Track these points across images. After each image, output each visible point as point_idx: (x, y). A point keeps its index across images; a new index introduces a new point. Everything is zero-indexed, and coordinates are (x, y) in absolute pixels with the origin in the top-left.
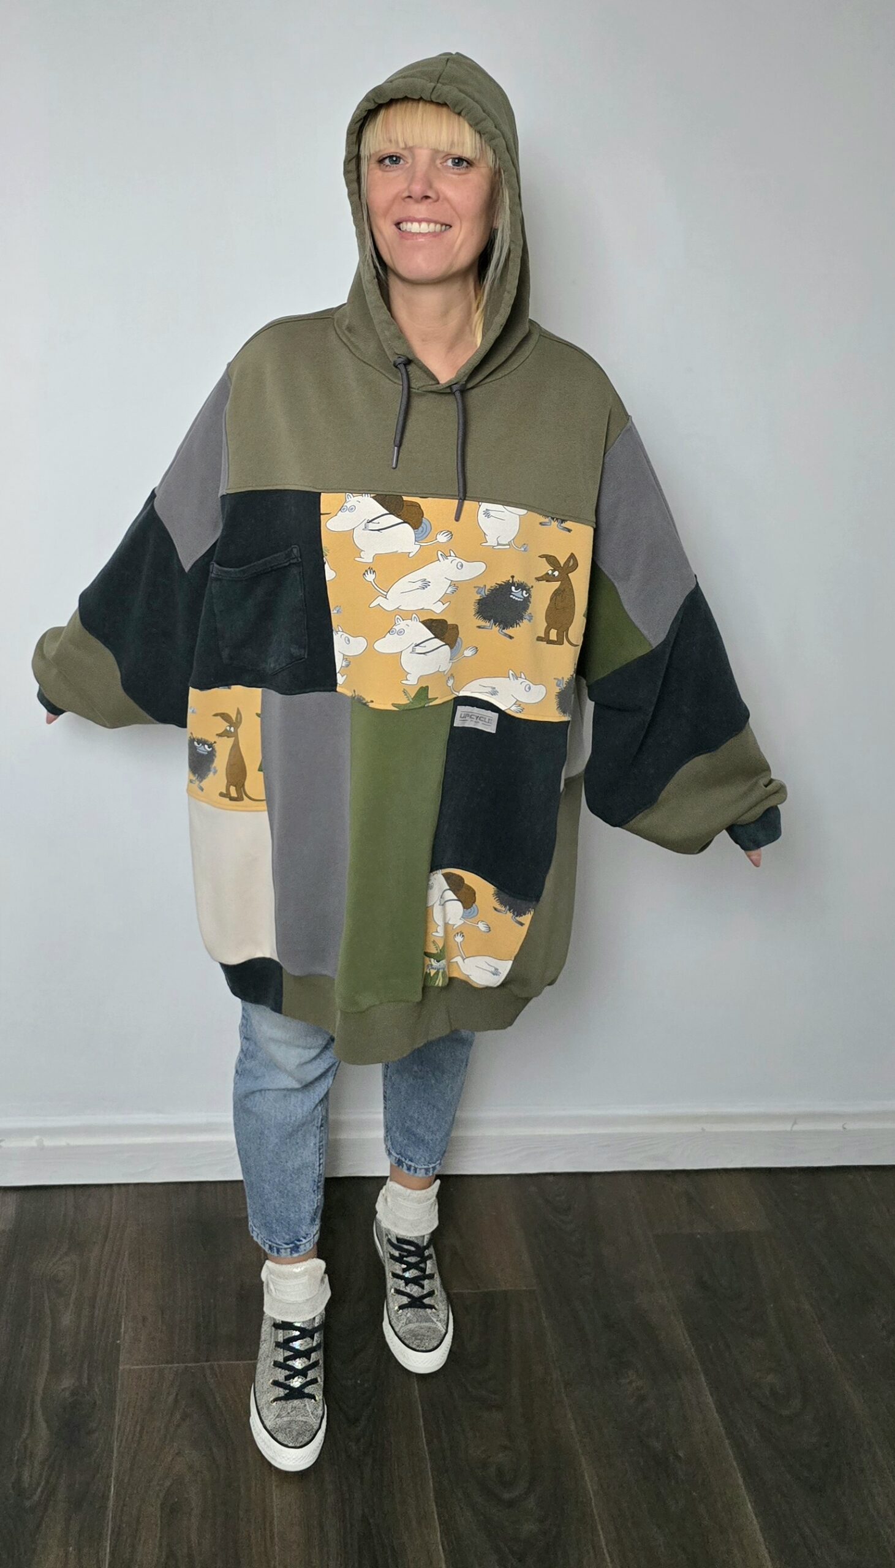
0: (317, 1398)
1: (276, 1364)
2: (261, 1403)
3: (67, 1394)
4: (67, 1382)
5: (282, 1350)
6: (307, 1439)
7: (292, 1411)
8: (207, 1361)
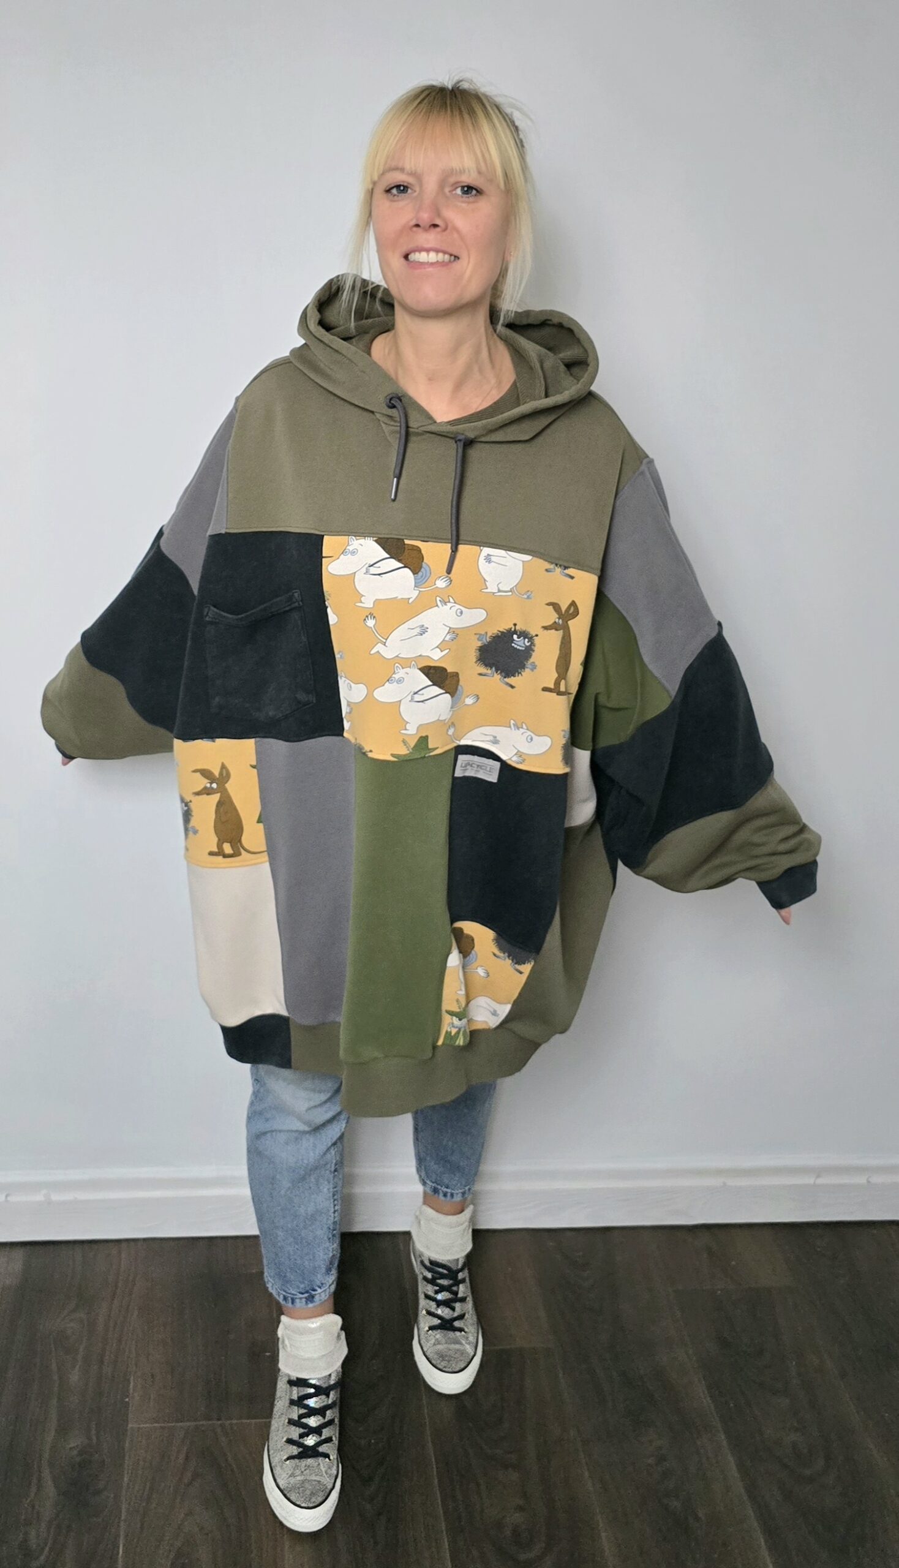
0: (331, 1458)
1: (291, 1422)
2: (275, 1461)
3: (75, 1452)
4: (75, 1442)
5: (296, 1408)
6: (320, 1499)
7: (305, 1470)
8: (219, 1420)
